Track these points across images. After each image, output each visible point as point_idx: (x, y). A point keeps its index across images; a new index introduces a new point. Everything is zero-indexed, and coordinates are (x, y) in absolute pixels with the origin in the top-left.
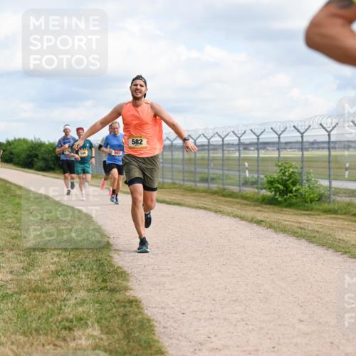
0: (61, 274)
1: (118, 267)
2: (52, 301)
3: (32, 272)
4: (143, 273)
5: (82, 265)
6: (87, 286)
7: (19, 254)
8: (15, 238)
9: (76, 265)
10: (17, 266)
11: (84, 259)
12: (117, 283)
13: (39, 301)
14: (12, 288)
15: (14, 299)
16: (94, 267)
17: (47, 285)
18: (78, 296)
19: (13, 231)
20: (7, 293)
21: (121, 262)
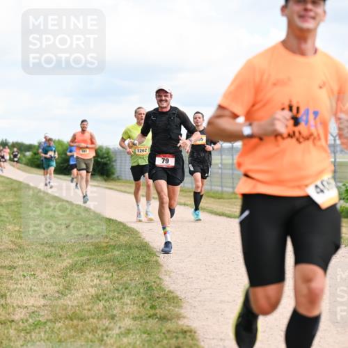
0: (103, 299)
1: (170, 292)
2: (93, 330)
3: (69, 296)
4: (199, 299)
5: (126, 288)
6: (133, 314)
7: (54, 275)
8: (49, 256)
9: (120, 288)
10: (51, 289)
11: (129, 282)
12: (169, 311)
13: (77, 331)
14: (45, 315)
15: (47, 327)
16: (141, 290)
17: (86, 312)
18: (122, 326)
19: (46, 249)
20: (40, 321)
21: (173, 286)
